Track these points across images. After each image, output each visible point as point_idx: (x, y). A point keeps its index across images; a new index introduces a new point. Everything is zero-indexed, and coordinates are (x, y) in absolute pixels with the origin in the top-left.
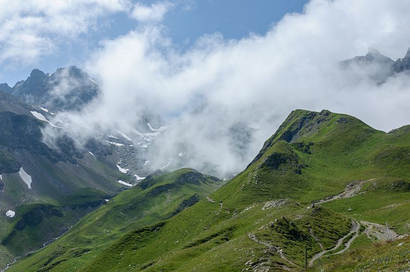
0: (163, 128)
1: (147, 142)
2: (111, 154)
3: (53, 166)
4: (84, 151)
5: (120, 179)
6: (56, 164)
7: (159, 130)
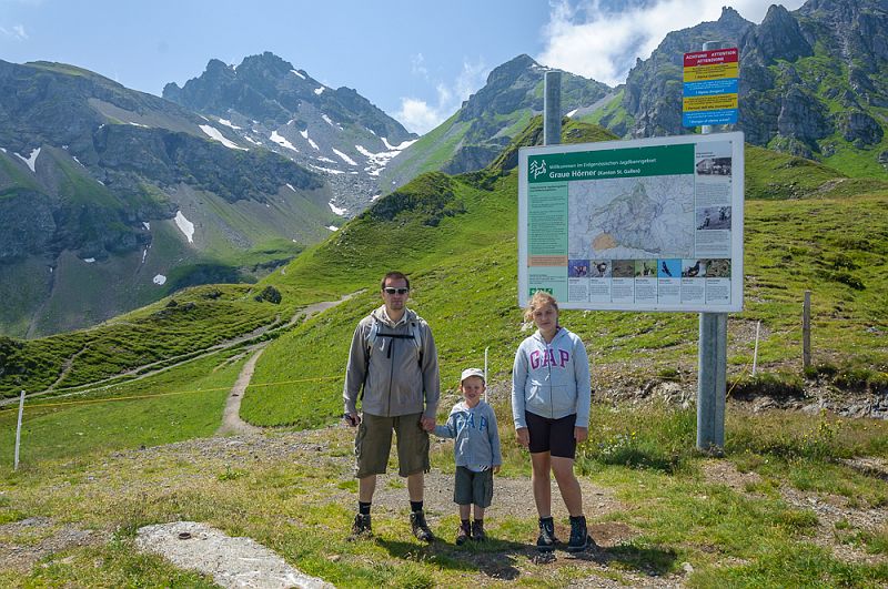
0: (405, 145)
1: (379, 166)
2: (321, 187)
3: (229, 208)
4: (279, 185)
5: (332, 224)
6: (234, 206)
7: (398, 148)
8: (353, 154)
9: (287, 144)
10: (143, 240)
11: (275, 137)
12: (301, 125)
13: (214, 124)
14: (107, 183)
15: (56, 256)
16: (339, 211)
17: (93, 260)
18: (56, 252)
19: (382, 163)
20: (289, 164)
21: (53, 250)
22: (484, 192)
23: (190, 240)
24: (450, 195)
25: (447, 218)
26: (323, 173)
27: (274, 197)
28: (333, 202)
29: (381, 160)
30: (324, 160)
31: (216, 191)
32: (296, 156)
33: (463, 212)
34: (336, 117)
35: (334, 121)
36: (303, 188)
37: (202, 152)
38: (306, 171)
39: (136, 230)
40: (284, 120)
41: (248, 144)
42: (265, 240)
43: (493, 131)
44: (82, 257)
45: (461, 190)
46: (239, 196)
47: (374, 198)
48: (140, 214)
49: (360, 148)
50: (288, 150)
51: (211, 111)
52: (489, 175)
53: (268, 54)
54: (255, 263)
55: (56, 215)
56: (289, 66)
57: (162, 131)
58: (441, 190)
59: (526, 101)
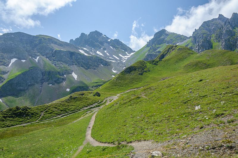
0: (132, 54)
1: (125, 60)
2: (110, 65)
3: (86, 71)
4: (99, 65)
5: (113, 75)
6: (87, 70)
7: (131, 54)
8: (118, 56)
9: (101, 54)
10: (64, 79)
11: (98, 52)
12: (105, 49)
13: (82, 49)
14: (55, 65)
15: (42, 84)
16: (115, 72)
17: (51, 85)
18: (42, 83)
19: (126, 59)
20: (102, 59)
21: (42, 82)
22: (155, 65)
23: (76, 79)
24: (146, 66)
25: (145, 73)
26: (110, 62)
27: (98, 68)
28: (113, 69)
29: (126, 58)
30: (110, 58)
31: (83, 66)
32: (104, 57)
33: (149, 71)
34: (114, 47)
35: (113, 48)
36: (105, 66)
37: (79, 57)
38: (106, 61)
39: (62, 77)
40: (100, 48)
41: (91, 54)
42: (95, 79)
43: (156, 50)
44: (49, 84)
45: (148, 65)
46: (89, 68)
47: (124, 68)
48: (63, 73)
49: (120, 55)
50: (101, 56)
51: (82, 46)
52: (156, 61)
53: (96, 31)
54: (92, 86)
55: (42, 73)
56: (102, 34)
57: (69, 51)
58: (143, 65)
59: (164, 41)
